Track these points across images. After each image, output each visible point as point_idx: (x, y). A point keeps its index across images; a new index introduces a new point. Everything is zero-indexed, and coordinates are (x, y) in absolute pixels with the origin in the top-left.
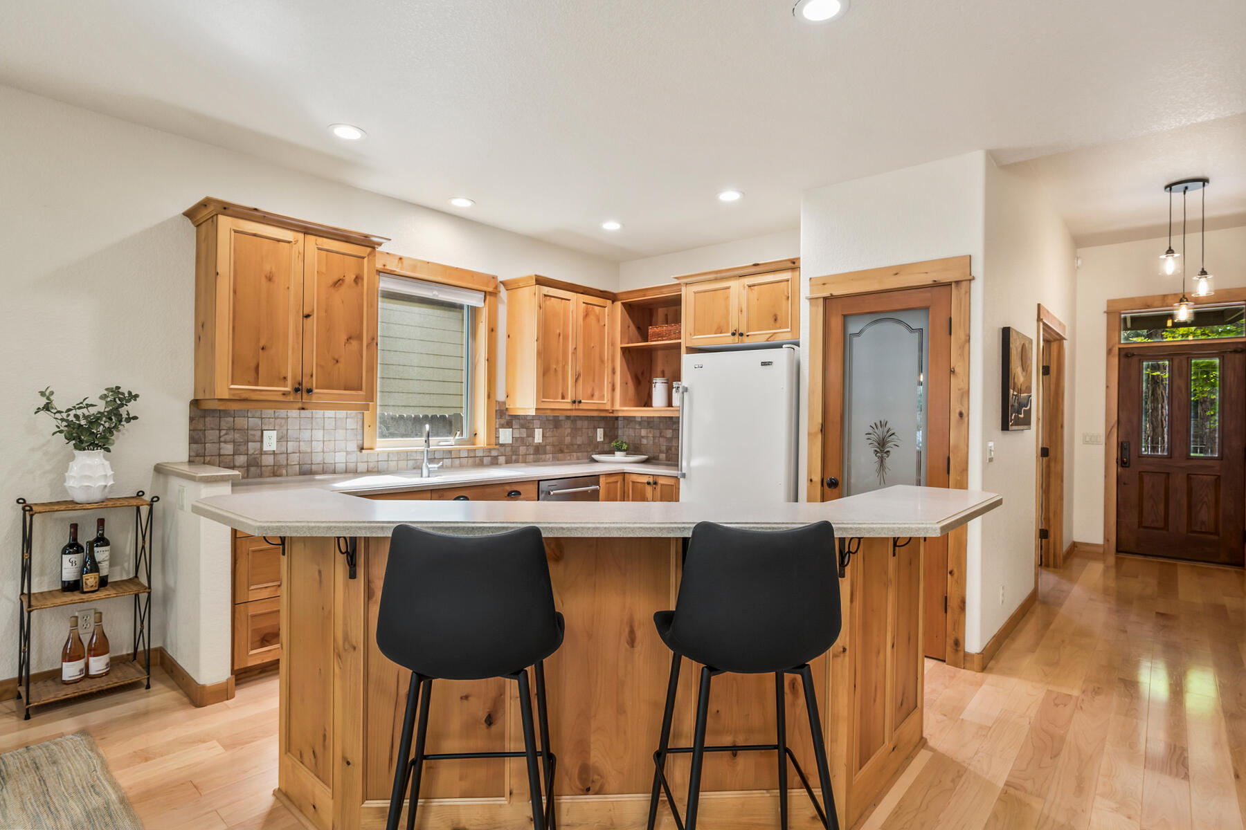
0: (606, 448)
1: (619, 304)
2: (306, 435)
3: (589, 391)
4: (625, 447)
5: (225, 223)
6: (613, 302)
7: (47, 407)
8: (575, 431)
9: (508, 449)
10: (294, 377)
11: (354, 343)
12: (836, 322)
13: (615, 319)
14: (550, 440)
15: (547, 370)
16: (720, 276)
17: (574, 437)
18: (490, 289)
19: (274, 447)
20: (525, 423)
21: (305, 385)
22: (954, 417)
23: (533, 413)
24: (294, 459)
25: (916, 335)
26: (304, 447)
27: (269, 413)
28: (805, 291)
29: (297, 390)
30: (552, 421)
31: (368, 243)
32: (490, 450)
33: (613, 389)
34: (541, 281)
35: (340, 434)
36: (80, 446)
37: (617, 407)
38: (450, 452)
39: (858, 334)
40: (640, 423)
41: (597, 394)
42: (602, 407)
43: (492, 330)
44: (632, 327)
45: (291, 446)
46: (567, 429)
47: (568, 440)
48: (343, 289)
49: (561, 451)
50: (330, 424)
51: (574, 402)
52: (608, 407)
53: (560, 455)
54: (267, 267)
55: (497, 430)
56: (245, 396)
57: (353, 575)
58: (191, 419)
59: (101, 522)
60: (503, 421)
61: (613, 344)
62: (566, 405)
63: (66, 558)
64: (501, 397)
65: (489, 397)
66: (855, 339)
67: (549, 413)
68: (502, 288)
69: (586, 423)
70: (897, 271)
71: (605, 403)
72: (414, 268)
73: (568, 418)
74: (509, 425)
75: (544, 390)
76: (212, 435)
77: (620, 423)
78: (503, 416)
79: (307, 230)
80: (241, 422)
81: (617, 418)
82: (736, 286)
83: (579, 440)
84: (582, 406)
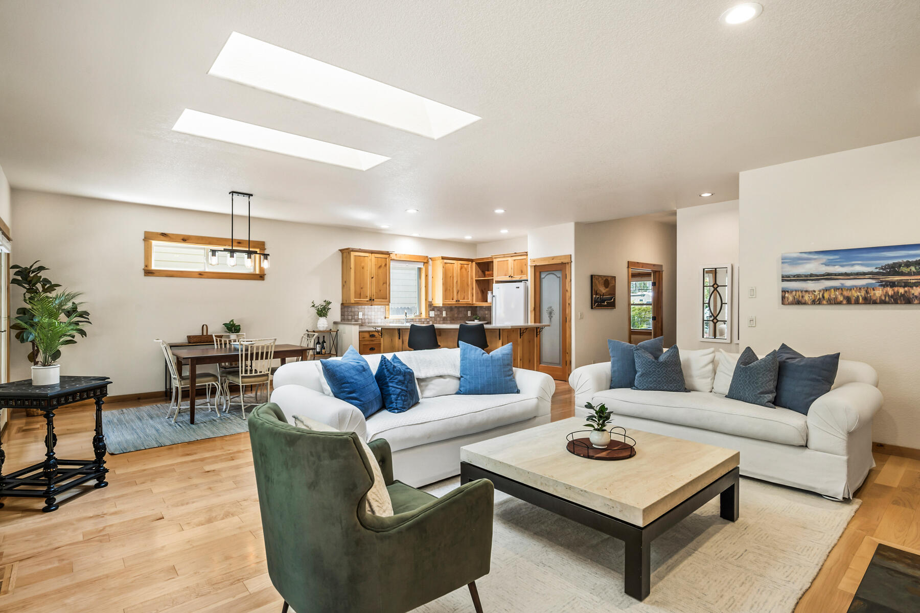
0: (472, 319)
1: (474, 263)
2: (370, 313)
3: (463, 297)
4: (478, 318)
5: (353, 254)
6: (472, 262)
7: (313, 306)
8: (459, 312)
9: (433, 319)
10: (369, 296)
11: (385, 285)
12: (538, 274)
13: (472, 269)
14: (449, 315)
15: (447, 290)
16: (504, 256)
17: (458, 314)
18: (426, 261)
19: (361, 317)
20: (439, 309)
21: (372, 298)
22: (567, 305)
23: (441, 305)
24: (367, 321)
25: (559, 279)
26: (369, 317)
27: (360, 307)
28: (529, 263)
29: (370, 300)
30: (449, 308)
31: (388, 253)
32: (426, 319)
33: (473, 296)
34: (443, 258)
35: (379, 313)
36: (321, 316)
37: (474, 302)
38: (413, 319)
39: (544, 278)
40: (485, 308)
41: (466, 298)
42: (468, 303)
43: (427, 276)
44: (480, 272)
45: (366, 317)
46: (456, 311)
47: (456, 315)
48: (382, 269)
49: (453, 320)
50: (376, 310)
51: (457, 301)
52: (471, 302)
53: (453, 321)
54: (363, 264)
55: (429, 312)
56: (358, 302)
57: (399, 339)
58: (341, 309)
59: (324, 337)
60: (431, 308)
61: (472, 278)
62: (454, 302)
63: (317, 345)
64: (430, 300)
65: (426, 300)
66: (543, 280)
67: (447, 305)
68: (430, 260)
69: (463, 309)
70: (553, 258)
71: (470, 301)
72: (400, 257)
73: (456, 307)
74: (433, 310)
75: (445, 297)
76: (346, 313)
77: (478, 309)
78: (431, 307)
79: (372, 252)
80: (353, 309)
81: (476, 307)
82: (510, 259)
83: (461, 316)
84: (459, 303)
